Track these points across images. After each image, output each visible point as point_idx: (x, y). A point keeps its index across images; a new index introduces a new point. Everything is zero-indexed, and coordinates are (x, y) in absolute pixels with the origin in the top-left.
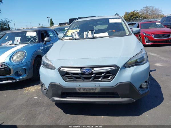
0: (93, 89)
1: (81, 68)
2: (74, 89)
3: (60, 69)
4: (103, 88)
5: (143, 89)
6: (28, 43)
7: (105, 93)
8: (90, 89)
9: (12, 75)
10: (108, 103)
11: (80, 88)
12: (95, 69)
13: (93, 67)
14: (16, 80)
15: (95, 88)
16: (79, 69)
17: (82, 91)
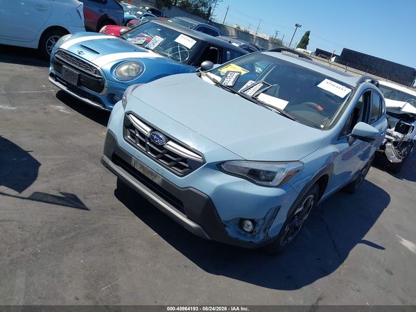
0: (152, 174)
1: (154, 129)
2: (129, 156)
3: (128, 114)
4: (165, 182)
5: (243, 233)
6: (166, 56)
7: (165, 191)
8: (149, 172)
9: (102, 95)
10: (164, 211)
11: (137, 161)
12: (170, 143)
13: (169, 139)
14: (104, 106)
15: (156, 175)
16: (149, 130)
17: (138, 168)
